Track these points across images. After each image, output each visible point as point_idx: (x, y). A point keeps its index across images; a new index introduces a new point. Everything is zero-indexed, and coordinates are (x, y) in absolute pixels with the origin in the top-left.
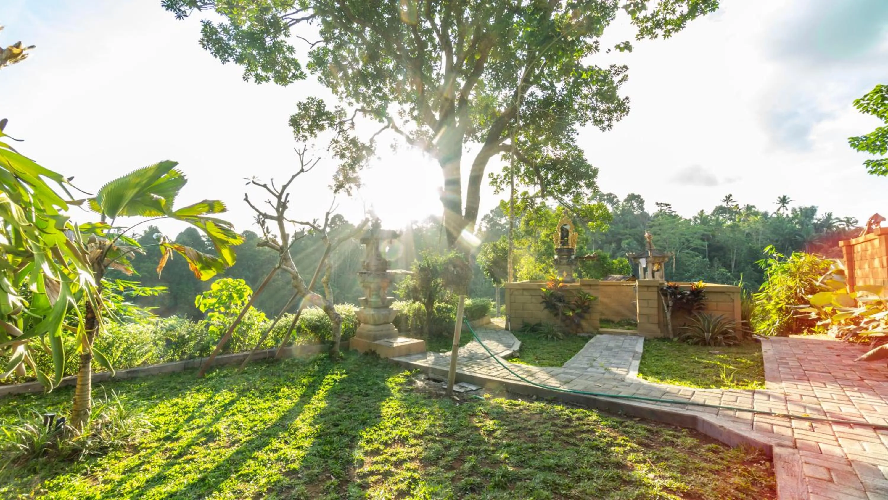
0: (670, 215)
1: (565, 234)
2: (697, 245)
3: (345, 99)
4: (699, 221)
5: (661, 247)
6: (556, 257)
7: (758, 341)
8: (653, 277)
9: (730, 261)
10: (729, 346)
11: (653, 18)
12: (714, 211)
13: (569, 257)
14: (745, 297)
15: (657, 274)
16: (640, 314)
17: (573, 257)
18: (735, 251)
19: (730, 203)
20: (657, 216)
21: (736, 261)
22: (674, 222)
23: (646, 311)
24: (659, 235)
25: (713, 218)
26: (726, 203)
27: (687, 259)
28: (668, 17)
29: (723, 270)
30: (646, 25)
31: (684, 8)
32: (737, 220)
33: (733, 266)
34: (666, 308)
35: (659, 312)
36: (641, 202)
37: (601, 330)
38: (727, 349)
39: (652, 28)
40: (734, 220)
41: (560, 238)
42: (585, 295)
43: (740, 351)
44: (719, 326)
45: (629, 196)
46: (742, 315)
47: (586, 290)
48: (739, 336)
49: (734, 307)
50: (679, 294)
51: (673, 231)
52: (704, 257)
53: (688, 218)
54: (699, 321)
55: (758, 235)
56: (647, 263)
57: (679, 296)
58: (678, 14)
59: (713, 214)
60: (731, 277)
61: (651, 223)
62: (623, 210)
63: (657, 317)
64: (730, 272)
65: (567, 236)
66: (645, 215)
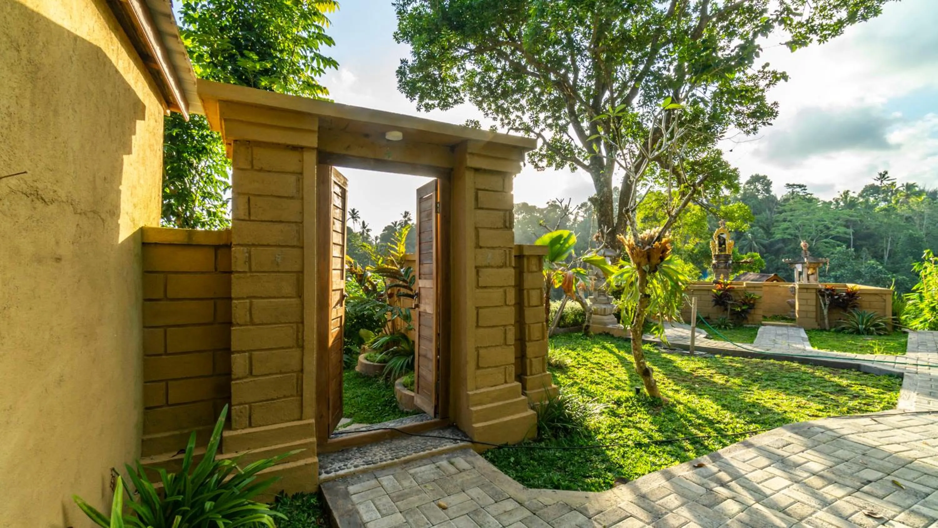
0: (804, 198)
1: (722, 242)
2: (838, 232)
3: (490, 115)
4: (842, 204)
5: (791, 235)
6: (714, 262)
7: (905, 333)
8: (808, 279)
9: (883, 251)
10: (880, 335)
11: (807, 23)
12: (863, 192)
13: (726, 262)
14: (896, 298)
15: (811, 278)
16: (799, 311)
17: (730, 262)
18: (890, 239)
19: (885, 182)
20: (786, 200)
21: (890, 250)
22: (809, 207)
23: (804, 308)
24: (790, 221)
25: (861, 200)
26: (879, 182)
27: (825, 249)
28: (825, 22)
29: (872, 262)
30: (800, 30)
31: (843, 14)
32: (893, 202)
33: (886, 257)
34: (823, 306)
35: (816, 309)
36: (767, 184)
37: (763, 322)
38: (878, 337)
39: (806, 33)
40: (889, 202)
41: (717, 245)
42: (750, 295)
43: (889, 338)
44: (871, 320)
45: (752, 177)
46: (893, 312)
47: (750, 291)
48: (889, 328)
49: (885, 306)
50: (836, 295)
51: (808, 217)
52: (848, 247)
53: (827, 201)
54: (854, 316)
55: (923, 219)
56: (803, 268)
57: (836, 297)
58: (835, 19)
59: (861, 195)
60: (884, 270)
61: (781, 208)
62: (745, 193)
63: (814, 314)
64: (882, 264)
65: (724, 243)
66: (773, 199)
